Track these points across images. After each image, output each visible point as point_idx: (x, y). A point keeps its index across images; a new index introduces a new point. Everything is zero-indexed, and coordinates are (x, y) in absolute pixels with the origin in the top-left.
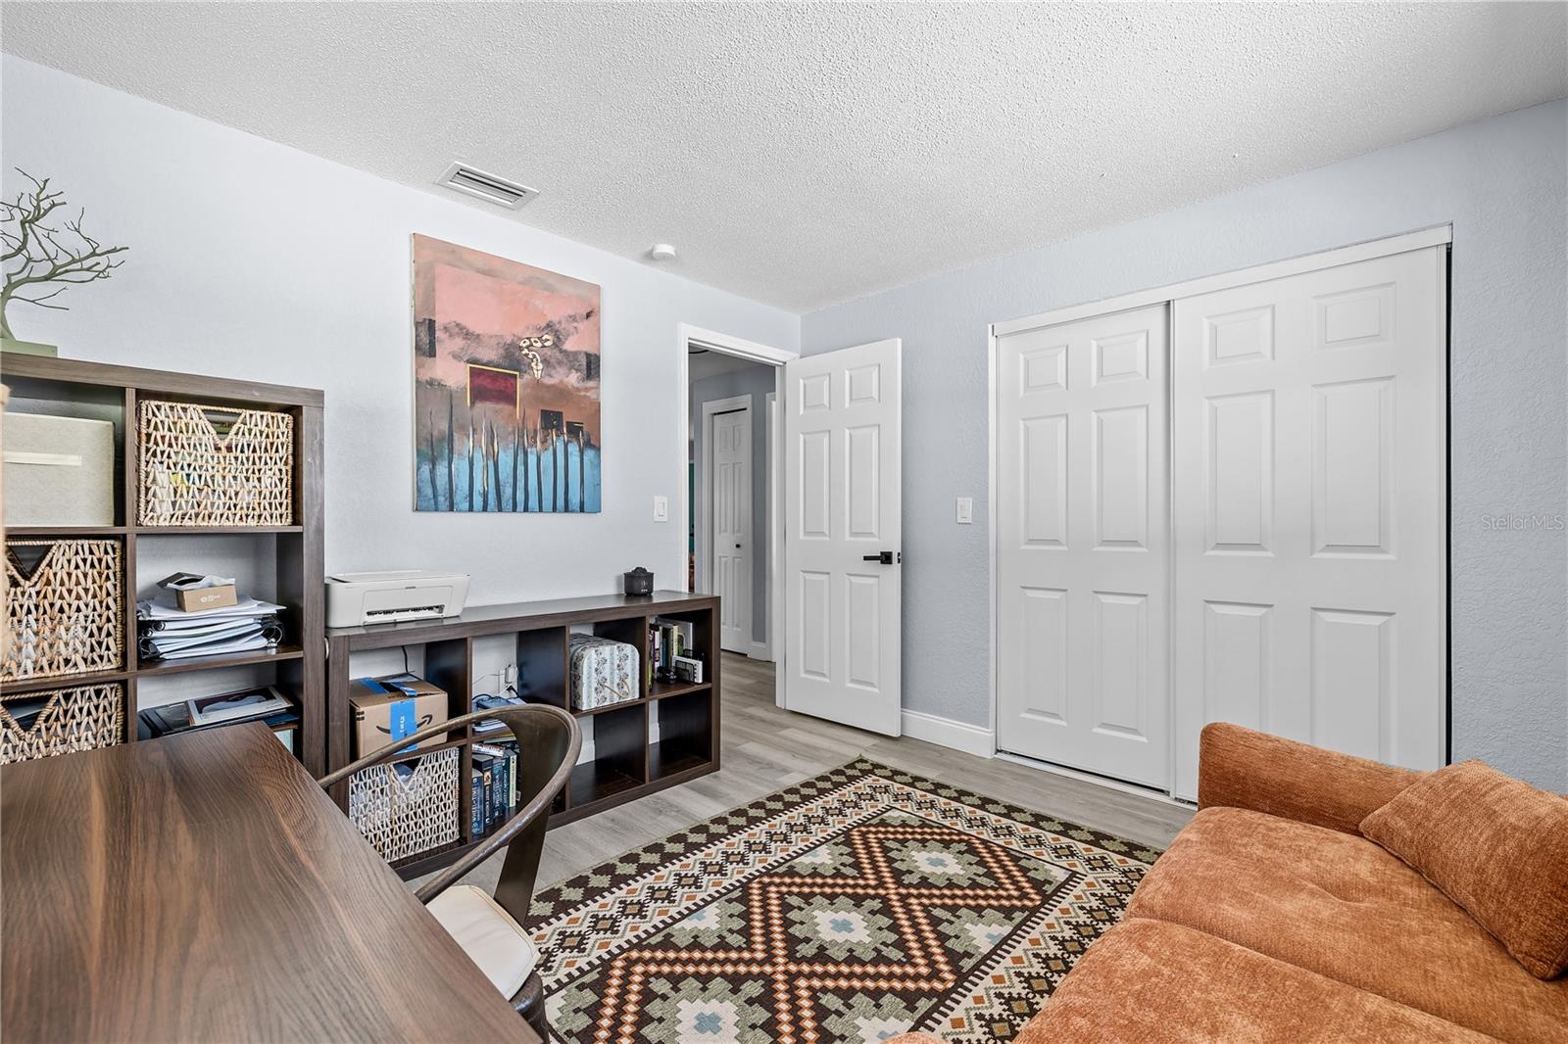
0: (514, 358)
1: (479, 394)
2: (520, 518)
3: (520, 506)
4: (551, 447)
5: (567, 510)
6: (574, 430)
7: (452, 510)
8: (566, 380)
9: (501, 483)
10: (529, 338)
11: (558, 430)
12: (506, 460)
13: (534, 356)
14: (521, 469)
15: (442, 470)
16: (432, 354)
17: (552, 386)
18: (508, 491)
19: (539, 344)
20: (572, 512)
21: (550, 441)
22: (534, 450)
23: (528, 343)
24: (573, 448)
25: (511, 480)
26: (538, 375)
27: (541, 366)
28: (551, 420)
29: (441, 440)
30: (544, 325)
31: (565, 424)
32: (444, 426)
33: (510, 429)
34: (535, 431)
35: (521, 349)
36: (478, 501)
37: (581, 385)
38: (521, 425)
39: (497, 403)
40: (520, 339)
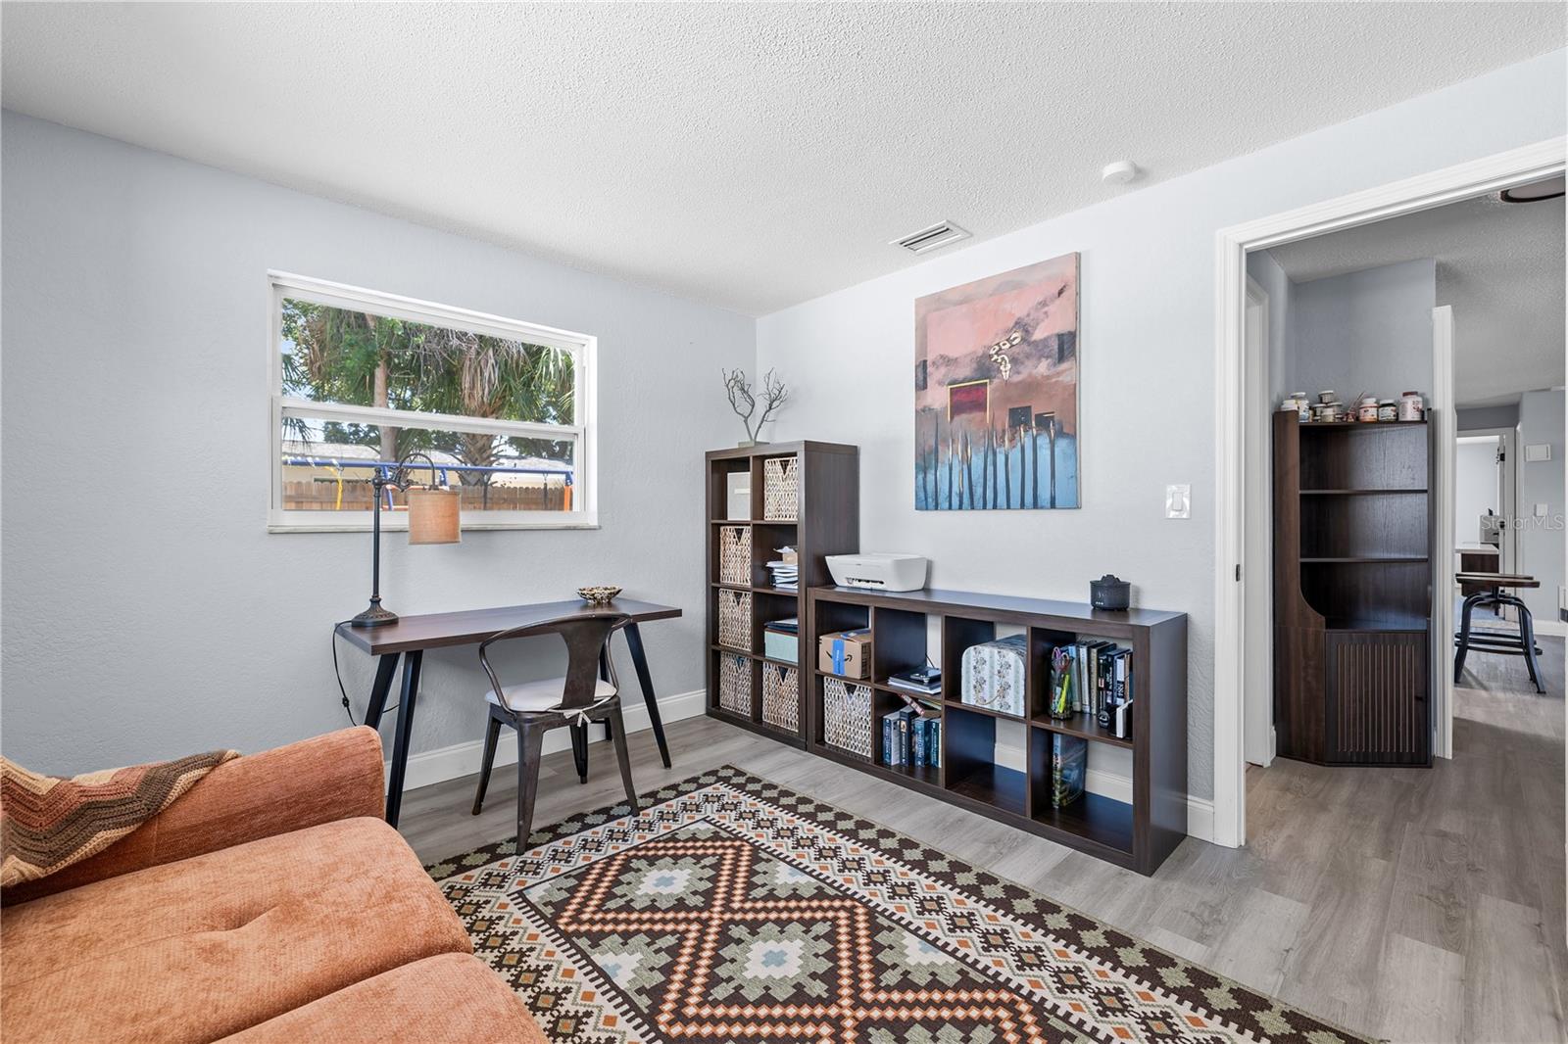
0: (985, 368)
1: (957, 409)
2: (989, 516)
3: (990, 504)
4: (1019, 444)
5: (1035, 506)
6: (1043, 422)
7: (936, 509)
8: (1034, 371)
9: (974, 484)
10: (998, 344)
11: (1026, 425)
12: (977, 462)
13: (1003, 359)
14: (990, 469)
15: (930, 477)
16: (925, 387)
17: (1020, 382)
18: (979, 491)
19: (1008, 345)
20: (1042, 508)
21: (1018, 438)
22: (1003, 448)
23: (997, 348)
24: (1043, 442)
25: (982, 480)
26: (1006, 376)
27: (1009, 366)
28: (1019, 417)
29: (930, 454)
30: (1011, 324)
31: (1033, 417)
32: (932, 442)
33: (981, 434)
34: (1004, 431)
35: (991, 356)
36: (955, 500)
37: (1053, 370)
38: (990, 428)
39: (970, 413)
40: (990, 347)
